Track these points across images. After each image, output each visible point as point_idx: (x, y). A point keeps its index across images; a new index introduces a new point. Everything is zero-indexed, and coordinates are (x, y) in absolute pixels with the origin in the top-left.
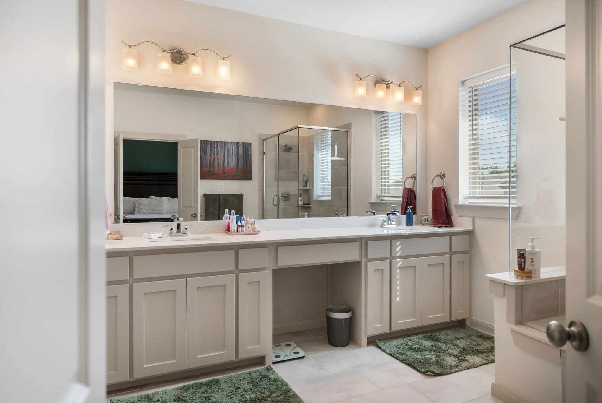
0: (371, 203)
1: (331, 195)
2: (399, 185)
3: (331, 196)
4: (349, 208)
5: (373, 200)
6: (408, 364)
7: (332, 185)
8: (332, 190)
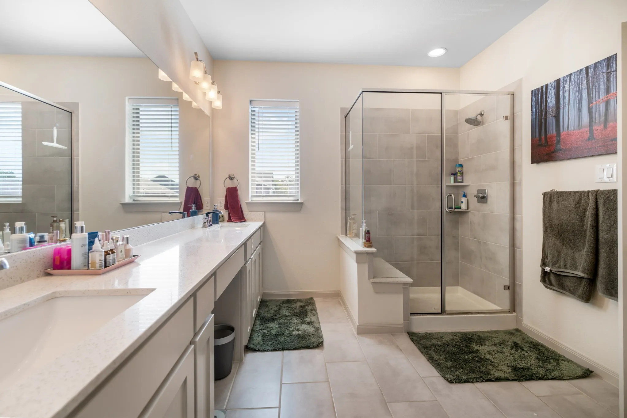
0: (124, 205)
1: (21, 195)
2: (168, 184)
3: (22, 197)
4: (74, 212)
5: (127, 200)
6: (298, 348)
7: (23, 181)
8: (23, 189)
